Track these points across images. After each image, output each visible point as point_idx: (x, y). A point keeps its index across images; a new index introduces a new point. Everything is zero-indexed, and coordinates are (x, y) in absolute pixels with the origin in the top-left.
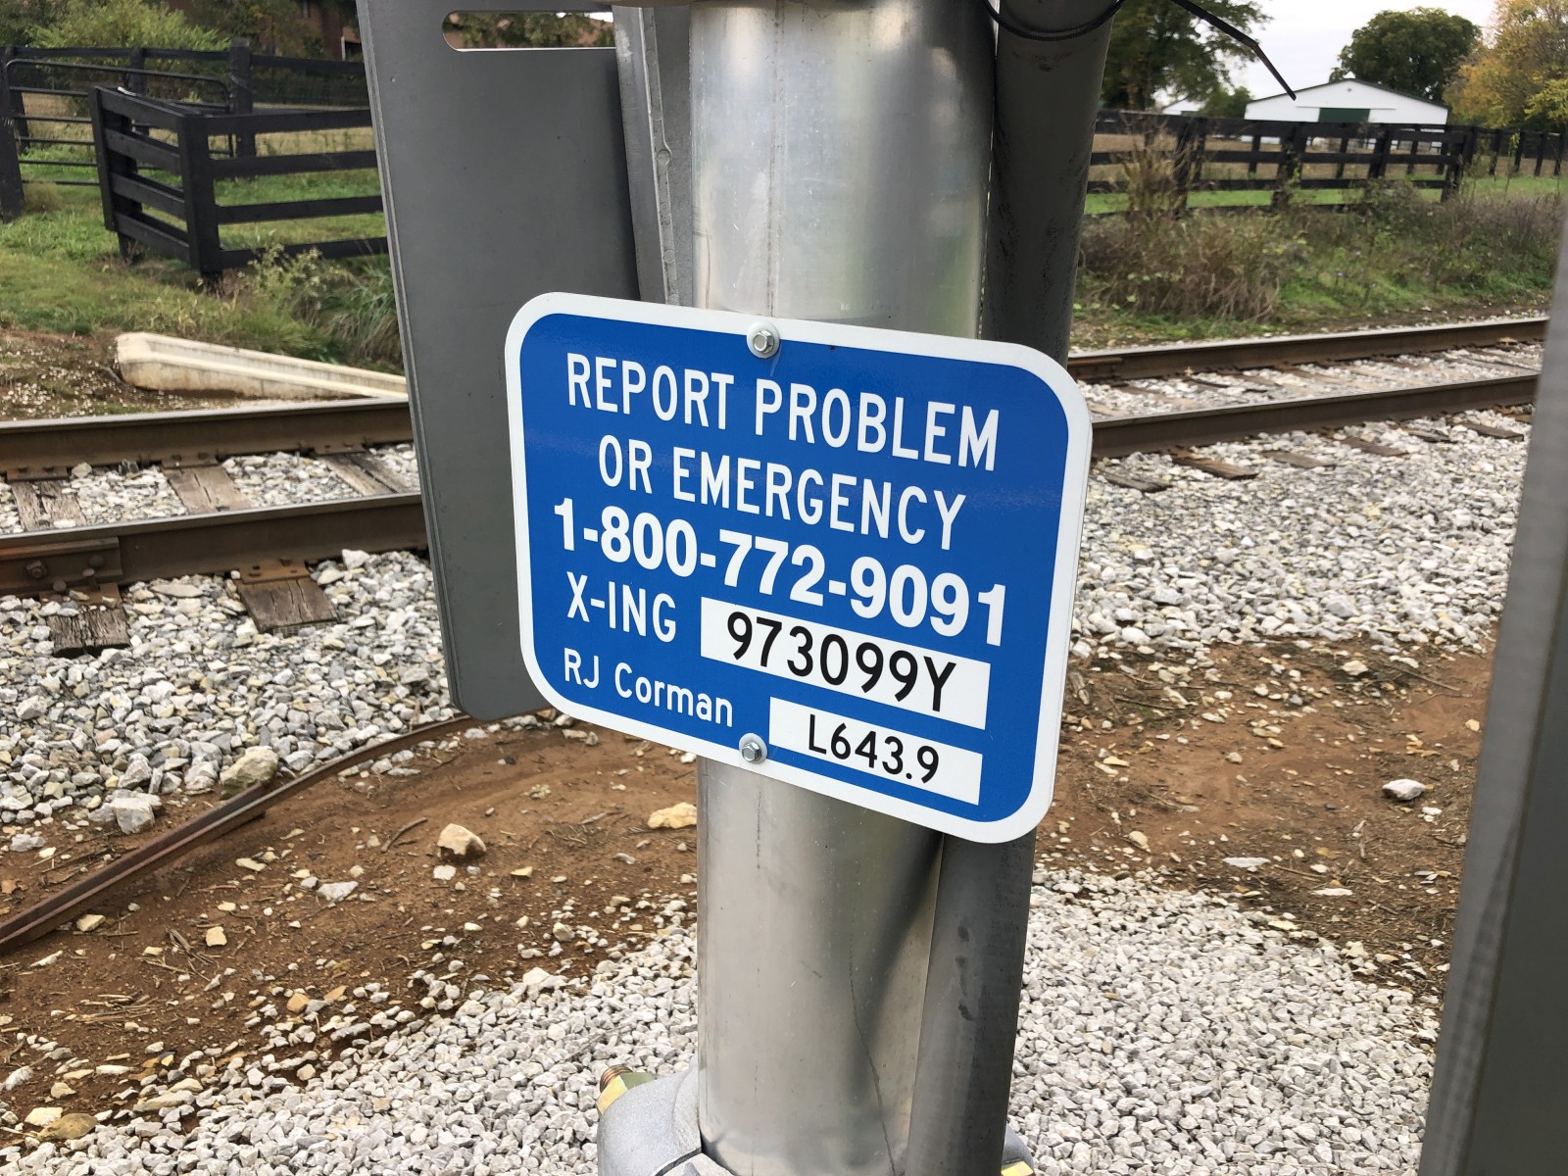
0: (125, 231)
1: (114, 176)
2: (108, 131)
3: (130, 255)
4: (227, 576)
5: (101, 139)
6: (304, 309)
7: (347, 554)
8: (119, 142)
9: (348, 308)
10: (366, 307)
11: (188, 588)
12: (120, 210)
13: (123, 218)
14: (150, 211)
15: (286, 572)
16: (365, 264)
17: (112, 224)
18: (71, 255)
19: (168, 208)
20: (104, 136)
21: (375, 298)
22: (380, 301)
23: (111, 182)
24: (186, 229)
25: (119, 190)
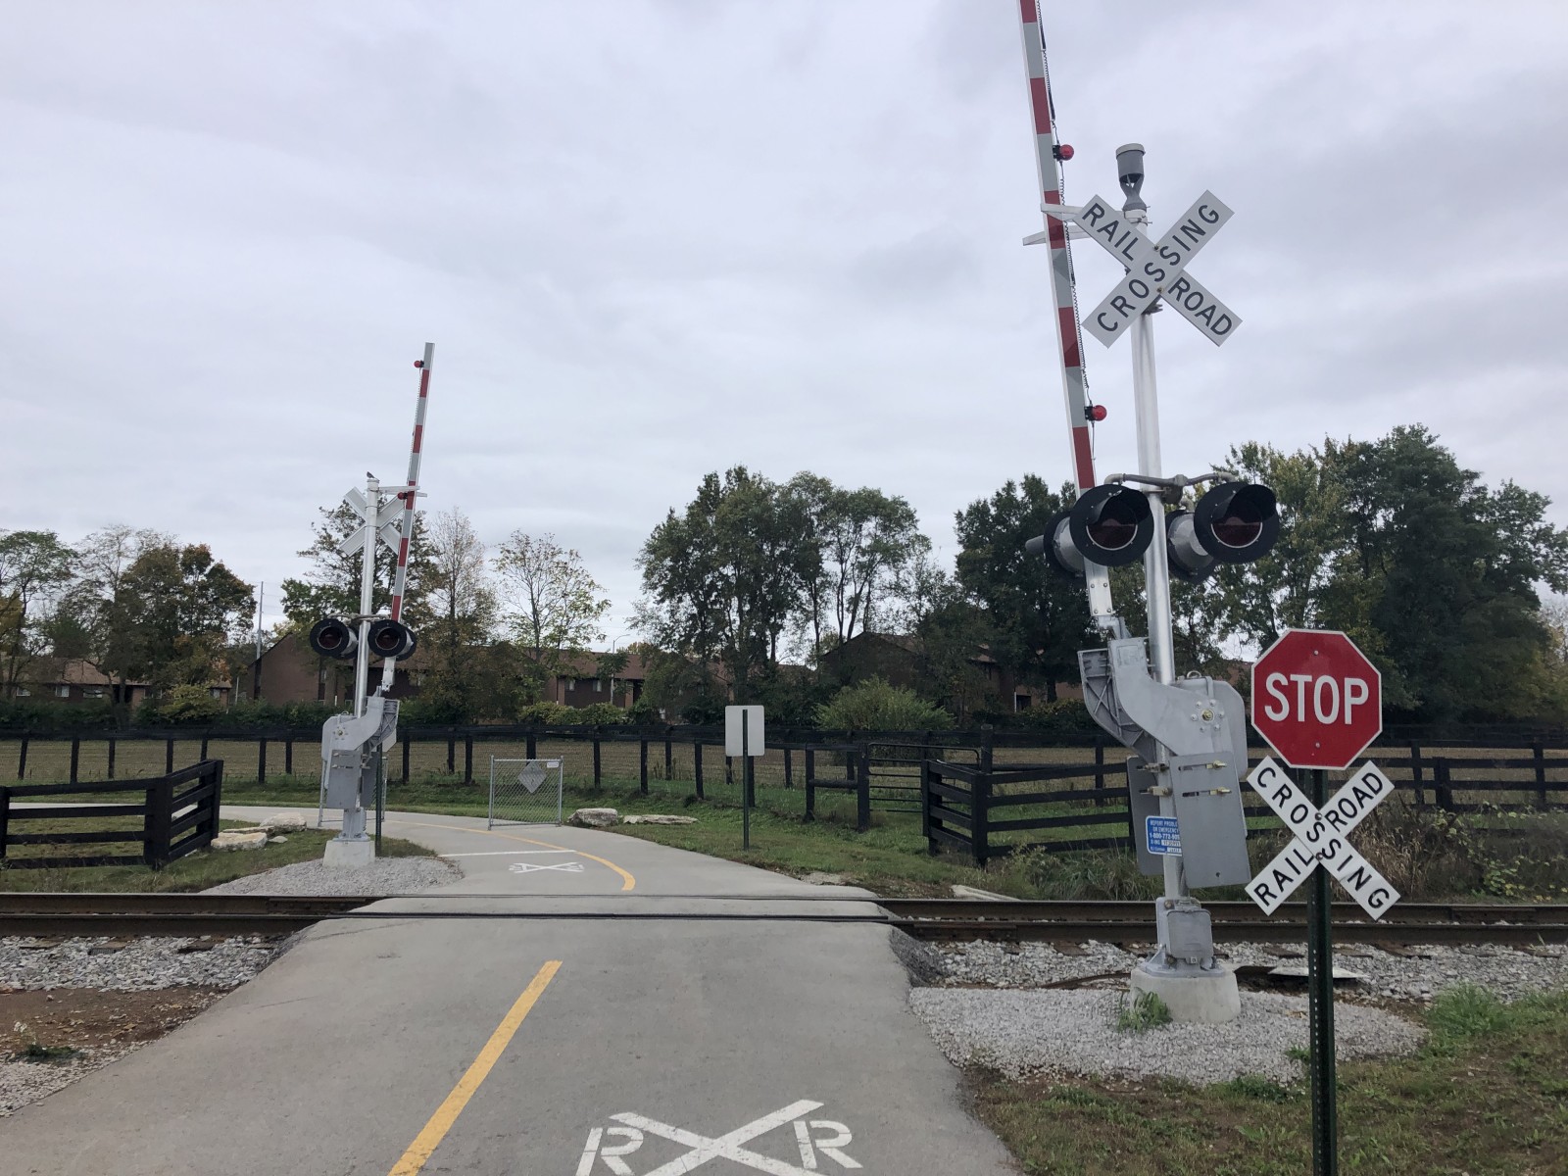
0: (935, 837)
1: (931, 806)
2: (931, 783)
3: (934, 850)
4: (1049, 944)
5: (925, 787)
6: (1034, 879)
7: (1090, 941)
8: (935, 788)
9: (1059, 880)
10: (1069, 880)
11: (1040, 945)
12: (932, 825)
13: (934, 830)
14: (946, 825)
15: (1069, 944)
16: (1066, 856)
17: (927, 833)
18: (901, 850)
19: (962, 824)
20: (928, 784)
21: (1074, 874)
22: (1077, 877)
23: (929, 809)
24: (970, 836)
25: (932, 814)
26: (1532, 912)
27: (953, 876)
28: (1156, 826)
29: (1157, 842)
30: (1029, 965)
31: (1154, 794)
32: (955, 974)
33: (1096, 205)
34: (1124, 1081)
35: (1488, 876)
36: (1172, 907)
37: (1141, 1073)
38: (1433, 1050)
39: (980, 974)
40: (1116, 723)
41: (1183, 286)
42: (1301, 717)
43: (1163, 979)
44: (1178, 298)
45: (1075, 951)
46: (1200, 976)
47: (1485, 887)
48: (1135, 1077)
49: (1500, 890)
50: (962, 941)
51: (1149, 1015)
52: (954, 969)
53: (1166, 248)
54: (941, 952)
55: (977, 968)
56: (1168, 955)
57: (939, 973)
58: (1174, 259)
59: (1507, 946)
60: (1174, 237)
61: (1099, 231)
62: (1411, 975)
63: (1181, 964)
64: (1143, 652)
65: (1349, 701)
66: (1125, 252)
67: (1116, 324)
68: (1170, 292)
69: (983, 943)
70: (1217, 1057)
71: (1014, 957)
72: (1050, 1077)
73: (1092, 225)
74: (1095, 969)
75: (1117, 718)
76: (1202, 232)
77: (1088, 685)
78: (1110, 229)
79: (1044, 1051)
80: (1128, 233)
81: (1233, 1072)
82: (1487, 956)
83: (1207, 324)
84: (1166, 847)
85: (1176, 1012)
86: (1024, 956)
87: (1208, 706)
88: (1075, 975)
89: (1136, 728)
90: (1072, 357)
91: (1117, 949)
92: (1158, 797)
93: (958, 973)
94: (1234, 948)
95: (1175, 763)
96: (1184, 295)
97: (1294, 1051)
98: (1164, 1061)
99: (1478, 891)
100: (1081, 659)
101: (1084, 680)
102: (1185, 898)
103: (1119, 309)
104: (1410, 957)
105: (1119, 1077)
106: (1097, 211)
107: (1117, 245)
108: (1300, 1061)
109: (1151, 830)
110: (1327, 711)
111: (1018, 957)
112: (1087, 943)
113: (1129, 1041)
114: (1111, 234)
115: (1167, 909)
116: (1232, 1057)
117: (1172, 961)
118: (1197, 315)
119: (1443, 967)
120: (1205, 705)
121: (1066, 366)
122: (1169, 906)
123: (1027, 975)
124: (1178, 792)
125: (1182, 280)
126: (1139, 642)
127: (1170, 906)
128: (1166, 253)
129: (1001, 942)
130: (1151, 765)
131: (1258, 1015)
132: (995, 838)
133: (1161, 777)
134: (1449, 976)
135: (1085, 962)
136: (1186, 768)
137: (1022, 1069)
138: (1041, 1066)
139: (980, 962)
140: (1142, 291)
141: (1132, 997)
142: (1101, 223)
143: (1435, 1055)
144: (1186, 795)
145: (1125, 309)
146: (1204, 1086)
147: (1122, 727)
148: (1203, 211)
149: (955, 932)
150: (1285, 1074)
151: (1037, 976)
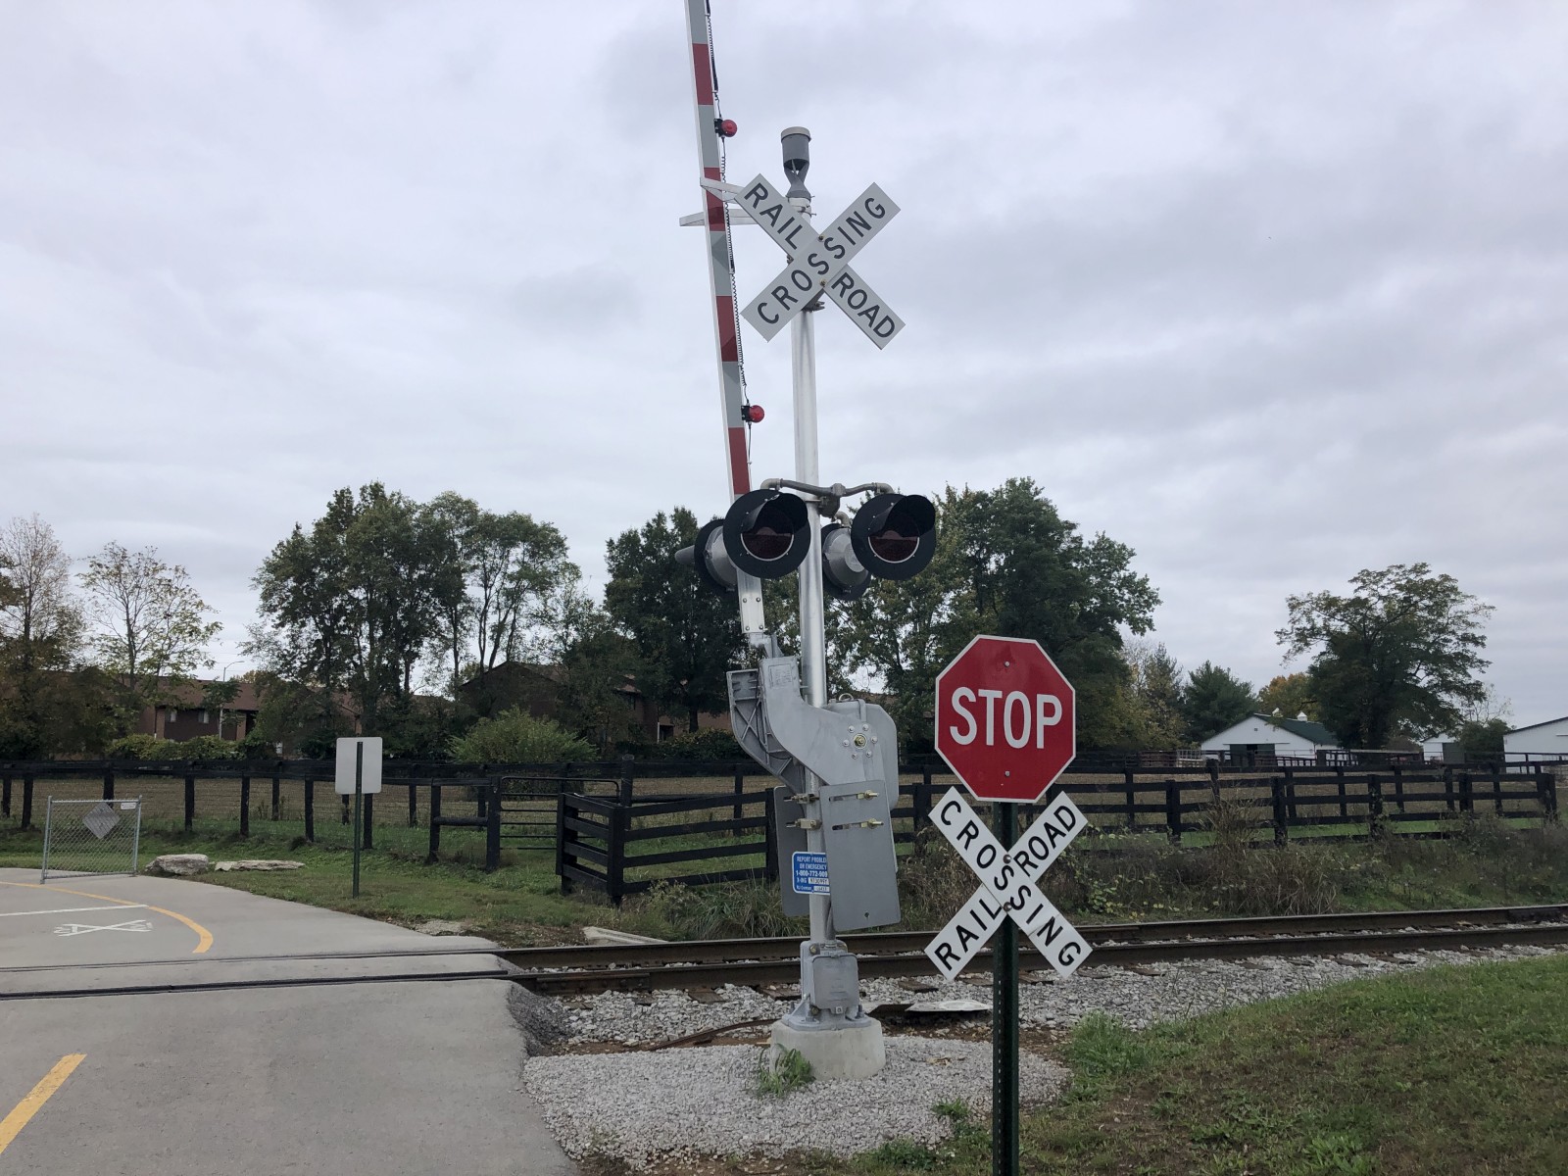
0: (567, 875)
1: (566, 843)
2: (567, 818)
3: (567, 889)
4: (684, 991)
5: (561, 822)
6: (670, 916)
7: (726, 985)
8: (571, 823)
9: (695, 915)
10: (705, 915)
11: (673, 992)
12: (566, 861)
13: (567, 867)
14: (580, 861)
15: (705, 990)
16: (704, 889)
17: (560, 871)
18: (532, 891)
19: (596, 860)
20: (563, 819)
21: (710, 909)
22: (713, 911)
23: (563, 848)
24: (606, 872)
25: (566, 851)
26: (1135, 930)
27: (585, 916)
28: (803, 862)
29: (803, 880)
30: (662, 1017)
31: (802, 827)
32: (580, 1032)
33: (760, 185)
34: (764, 1159)
35: (1093, 896)
36: (818, 952)
37: (783, 1147)
38: (1078, 1094)
39: (609, 1030)
40: (764, 750)
41: (847, 281)
42: (990, 741)
43: (807, 1033)
44: (842, 295)
45: (710, 998)
46: (845, 1027)
47: (1090, 906)
48: (777, 1153)
49: (1102, 908)
50: (590, 993)
51: (791, 1074)
52: (579, 1027)
53: (831, 239)
54: (566, 1007)
55: (604, 1024)
56: (812, 1006)
57: (562, 1033)
58: (838, 252)
59: (1118, 966)
60: (839, 229)
61: (762, 213)
62: (1037, 1002)
63: (825, 1016)
64: (795, 672)
65: (1043, 721)
66: (788, 239)
67: (777, 316)
68: (833, 287)
69: (612, 994)
70: (864, 1121)
71: (645, 1008)
72: (682, 1162)
73: (755, 205)
74: (731, 1016)
75: (766, 745)
76: (868, 227)
77: (736, 709)
78: (773, 213)
79: (676, 1130)
80: (792, 219)
81: (880, 1137)
82: (1103, 978)
83: (870, 325)
84: (812, 886)
85: (819, 1071)
86: (656, 1007)
87: (861, 731)
88: (710, 1026)
89: (786, 755)
90: (730, 351)
91: (754, 992)
92: (806, 830)
93: (584, 1031)
94: (871, 985)
95: (825, 794)
96: (848, 292)
97: (941, 1107)
98: (807, 1130)
99: (1084, 910)
100: (730, 680)
101: (732, 704)
102: (831, 942)
103: (781, 300)
104: (1034, 983)
105: (758, 1155)
106: (760, 192)
107: (780, 231)
108: (947, 1117)
109: (797, 868)
110: (1017, 734)
111: (650, 1008)
112: (723, 987)
113: (769, 1109)
114: (775, 218)
115: (813, 954)
116: (878, 1119)
117: (816, 1012)
118: (860, 314)
119: (1064, 992)
120: (858, 729)
121: (723, 360)
122: (814, 951)
123: (659, 1028)
124: (828, 826)
125: (846, 275)
126: (791, 662)
127: (816, 951)
128: (831, 244)
129: (632, 992)
130: (800, 795)
131: (903, 1066)
132: (632, 874)
133: (810, 809)
134: (1071, 1001)
135: (720, 1009)
136: (836, 799)
137: (650, 1154)
138: (672, 1149)
139: (608, 1016)
140: (805, 284)
141: (773, 1054)
142: (763, 205)
143: (1080, 1099)
144: (835, 828)
145: (786, 300)
146: (850, 1157)
147: (771, 755)
148: (870, 203)
149: (582, 984)
150: (932, 1133)
151: (670, 1029)
